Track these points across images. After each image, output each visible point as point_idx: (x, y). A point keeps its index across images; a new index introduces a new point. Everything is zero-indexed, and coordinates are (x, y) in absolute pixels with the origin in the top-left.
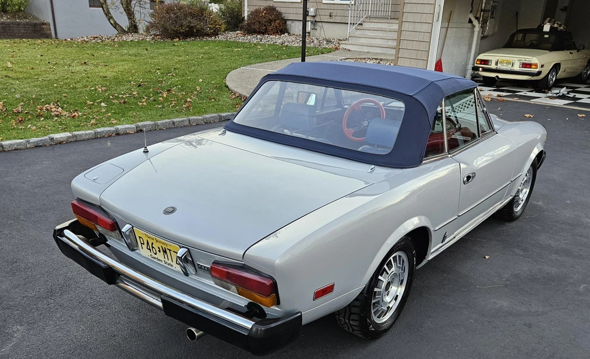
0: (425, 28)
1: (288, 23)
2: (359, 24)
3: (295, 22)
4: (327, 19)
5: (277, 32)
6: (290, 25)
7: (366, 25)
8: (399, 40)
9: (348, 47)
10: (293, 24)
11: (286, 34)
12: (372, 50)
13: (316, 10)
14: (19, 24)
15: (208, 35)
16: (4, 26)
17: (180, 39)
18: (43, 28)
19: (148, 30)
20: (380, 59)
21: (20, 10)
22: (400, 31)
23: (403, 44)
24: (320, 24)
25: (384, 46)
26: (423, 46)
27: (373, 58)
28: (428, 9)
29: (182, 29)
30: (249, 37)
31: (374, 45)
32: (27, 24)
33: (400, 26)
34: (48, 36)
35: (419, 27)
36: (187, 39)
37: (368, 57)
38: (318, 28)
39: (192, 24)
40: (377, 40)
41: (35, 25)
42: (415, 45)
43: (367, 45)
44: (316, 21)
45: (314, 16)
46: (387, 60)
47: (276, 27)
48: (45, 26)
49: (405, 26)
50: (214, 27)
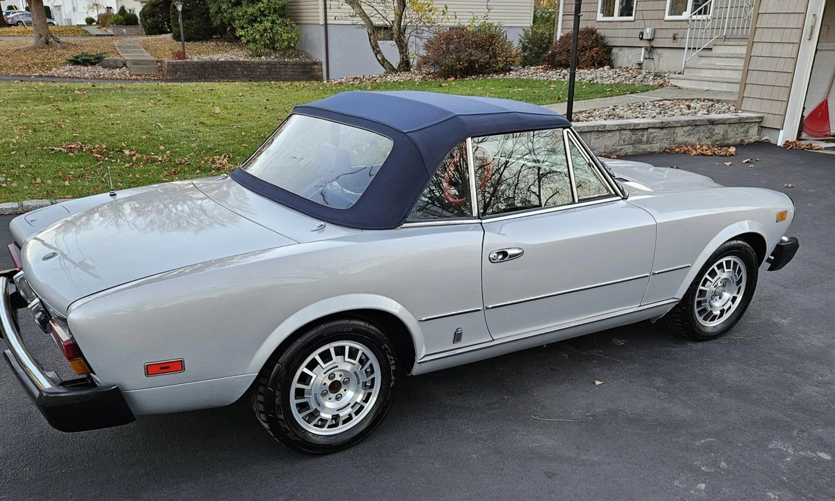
0: (788, 51)
1: (615, 50)
2: (704, 49)
3: (624, 49)
4: (669, 43)
5: (594, 65)
6: (617, 53)
7: (717, 50)
8: (746, 72)
9: (680, 83)
10: (620, 53)
11: (606, 68)
12: (715, 87)
13: (654, 31)
14: (286, 64)
15: (496, 72)
16: (269, 66)
17: (456, 78)
18: (314, 69)
19: (419, 67)
20: (717, 100)
21: (289, 47)
22: (749, 58)
23: (753, 77)
24: (659, 51)
25: (734, 81)
26: (783, 80)
27: (705, 99)
28: (795, 21)
29: (459, 64)
30: (551, 72)
31: (718, 80)
32: (296, 64)
33: (750, 49)
34: (319, 79)
35: (777, 50)
36: (467, 77)
37: (699, 97)
38: (655, 57)
39: (473, 58)
40: (727, 72)
41: (305, 65)
42: (770, 78)
43: (709, 79)
44: (652, 47)
45: (650, 40)
46: (727, 102)
47: (593, 57)
48: (316, 66)
49: (757, 50)
50: (504, 60)
